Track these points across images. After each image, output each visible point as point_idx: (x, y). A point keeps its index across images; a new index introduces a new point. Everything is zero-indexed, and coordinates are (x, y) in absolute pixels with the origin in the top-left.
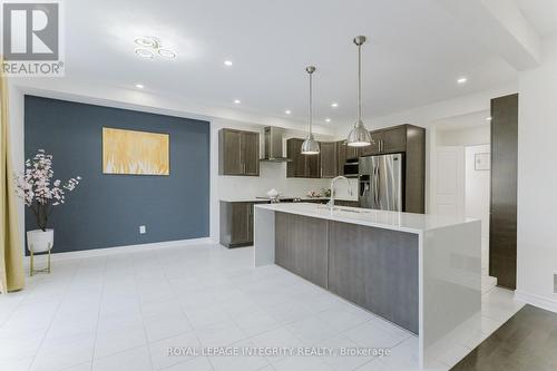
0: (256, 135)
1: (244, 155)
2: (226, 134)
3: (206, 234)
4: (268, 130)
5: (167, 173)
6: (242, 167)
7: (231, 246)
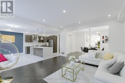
0: (32, 36)
1: (30, 39)
2: (26, 36)
3: (23, 52)
4: (34, 35)
5: (15, 42)
6: (29, 41)
7: (27, 54)
